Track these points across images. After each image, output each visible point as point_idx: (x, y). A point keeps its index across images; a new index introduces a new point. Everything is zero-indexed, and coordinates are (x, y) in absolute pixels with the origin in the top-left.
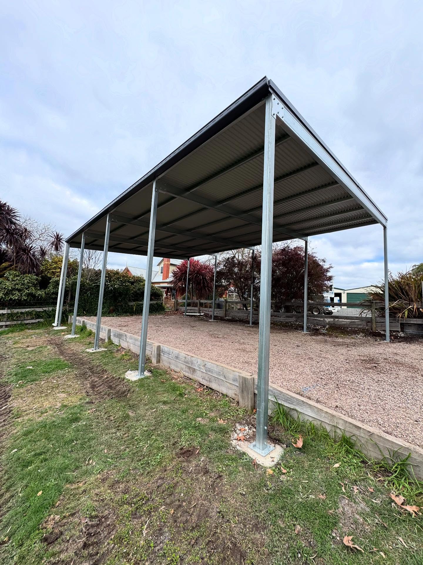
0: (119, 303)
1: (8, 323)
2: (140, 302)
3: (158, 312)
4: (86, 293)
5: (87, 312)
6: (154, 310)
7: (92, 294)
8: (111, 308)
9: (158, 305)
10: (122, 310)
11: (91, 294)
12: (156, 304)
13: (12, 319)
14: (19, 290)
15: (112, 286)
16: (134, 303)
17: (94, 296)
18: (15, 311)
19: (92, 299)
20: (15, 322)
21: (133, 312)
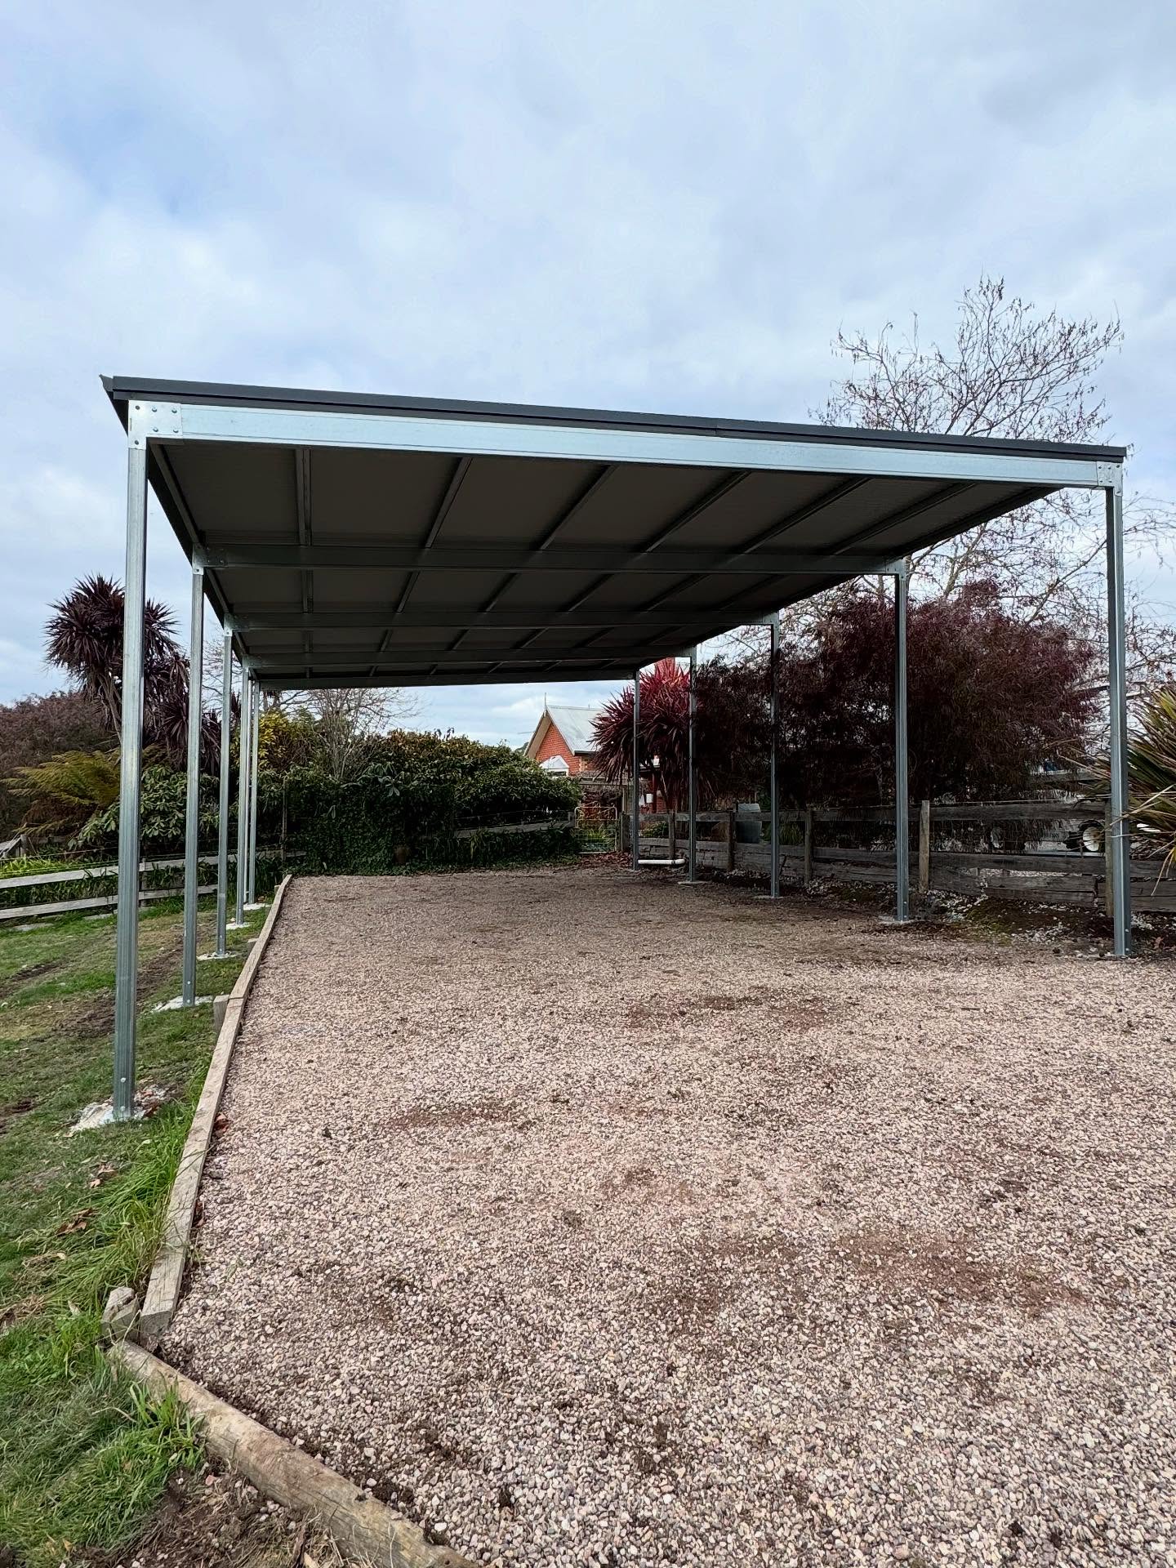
0: (423, 833)
1: (151, 895)
2: (491, 830)
3: (555, 858)
4: (326, 811)
5: (330, 862)
6: (541, 853)
7: (344, 813)
8: (399, 850)
9: (553, 836)
10: (434, 855)
11: (340, 813)
12: (549, 831)
13: (157, 885)
14: (164, 814)
15: (397, 785)
16: (473, 832)
17: (347, 818)
18: (162, 865)
19: (343, 825)
20: (164, 893)
21: (471, 861)
